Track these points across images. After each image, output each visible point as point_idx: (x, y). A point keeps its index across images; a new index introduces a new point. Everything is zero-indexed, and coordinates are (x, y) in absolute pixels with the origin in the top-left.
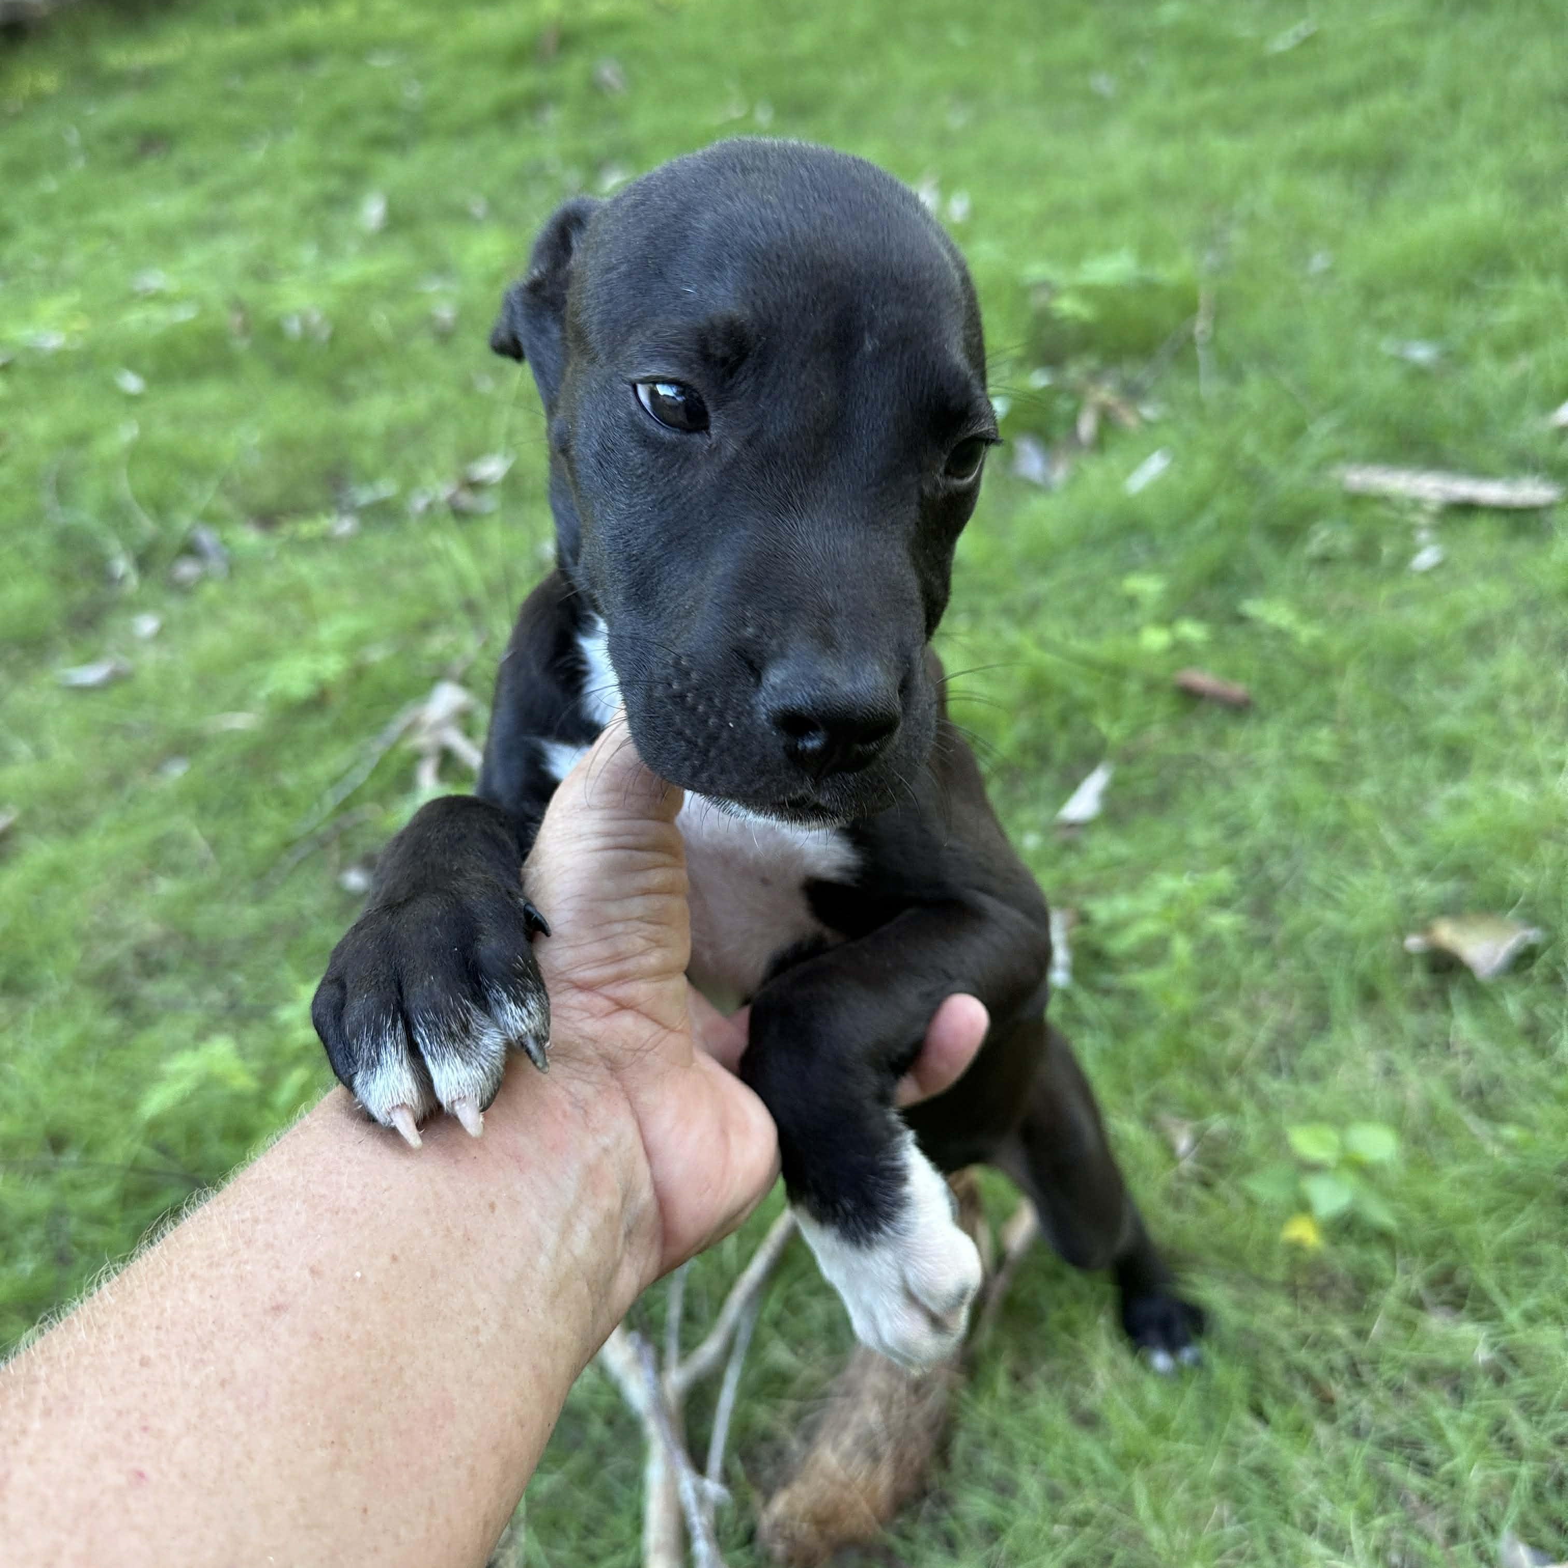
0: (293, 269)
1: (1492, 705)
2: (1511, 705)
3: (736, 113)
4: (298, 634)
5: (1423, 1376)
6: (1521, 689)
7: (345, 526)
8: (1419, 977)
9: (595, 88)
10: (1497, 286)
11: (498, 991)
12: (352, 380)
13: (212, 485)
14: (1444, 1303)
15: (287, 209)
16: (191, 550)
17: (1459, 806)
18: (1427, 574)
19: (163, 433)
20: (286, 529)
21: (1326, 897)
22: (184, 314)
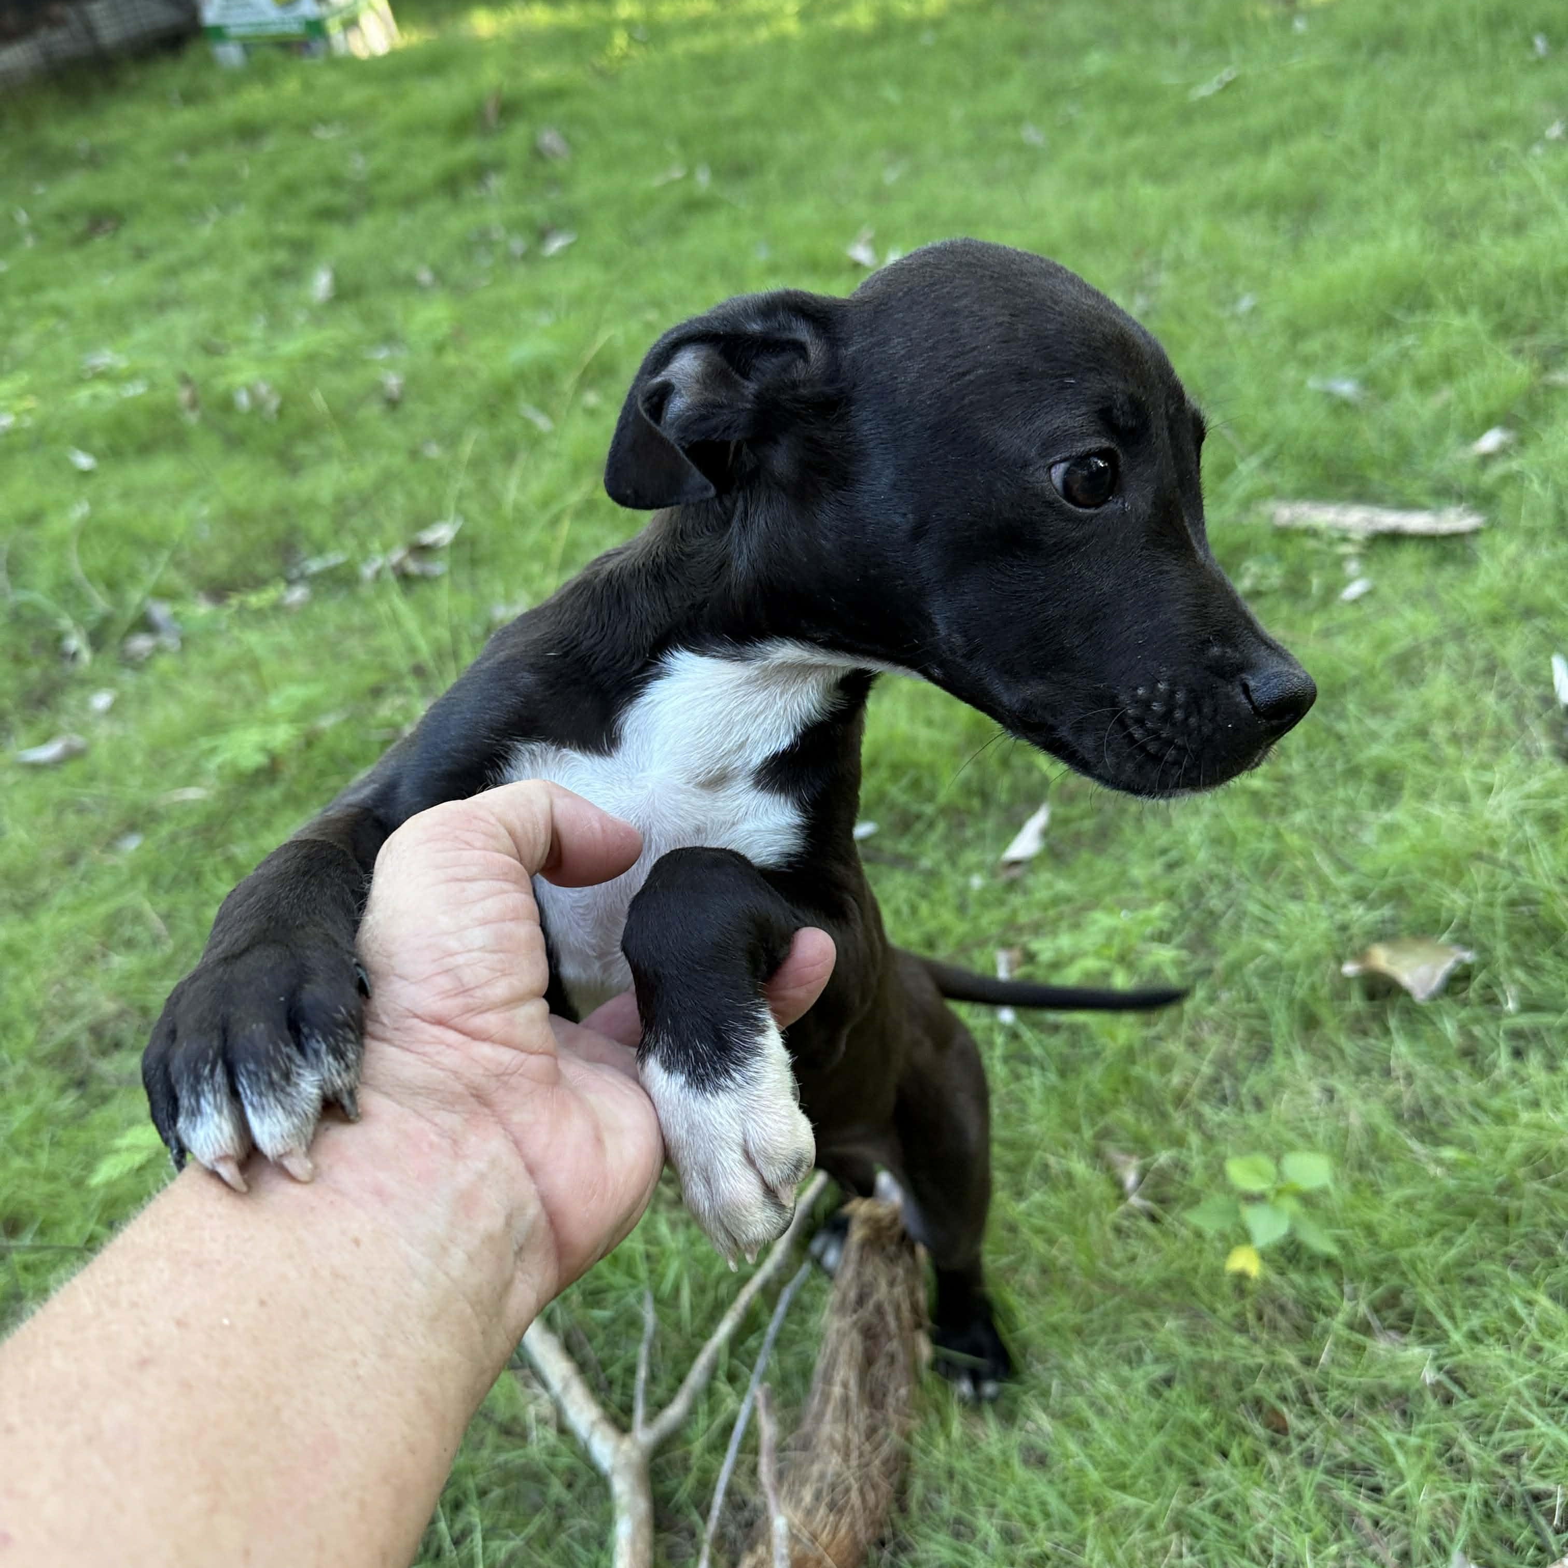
0: (243, 341)
1: (1422, 733)
2: (1439, 731)
3: (677, 173)
4: (249, 705)
5: (1371, 1401)
6: (1449, 714)
7: (298, 594)
8: (1356, 1002)
9: (538, 154)
10: (1418, 318)
11: (318, 1042)
12: (302, 449)
13: (164, 557)
14: (1392, 1327)
15: (236, 283)
16: (146, 625)
17: (1391, 831)
18: (1356, 602)
19: (115, 509)
20: (234, 601)
21: (1265, 926)
22: (136, 390)
